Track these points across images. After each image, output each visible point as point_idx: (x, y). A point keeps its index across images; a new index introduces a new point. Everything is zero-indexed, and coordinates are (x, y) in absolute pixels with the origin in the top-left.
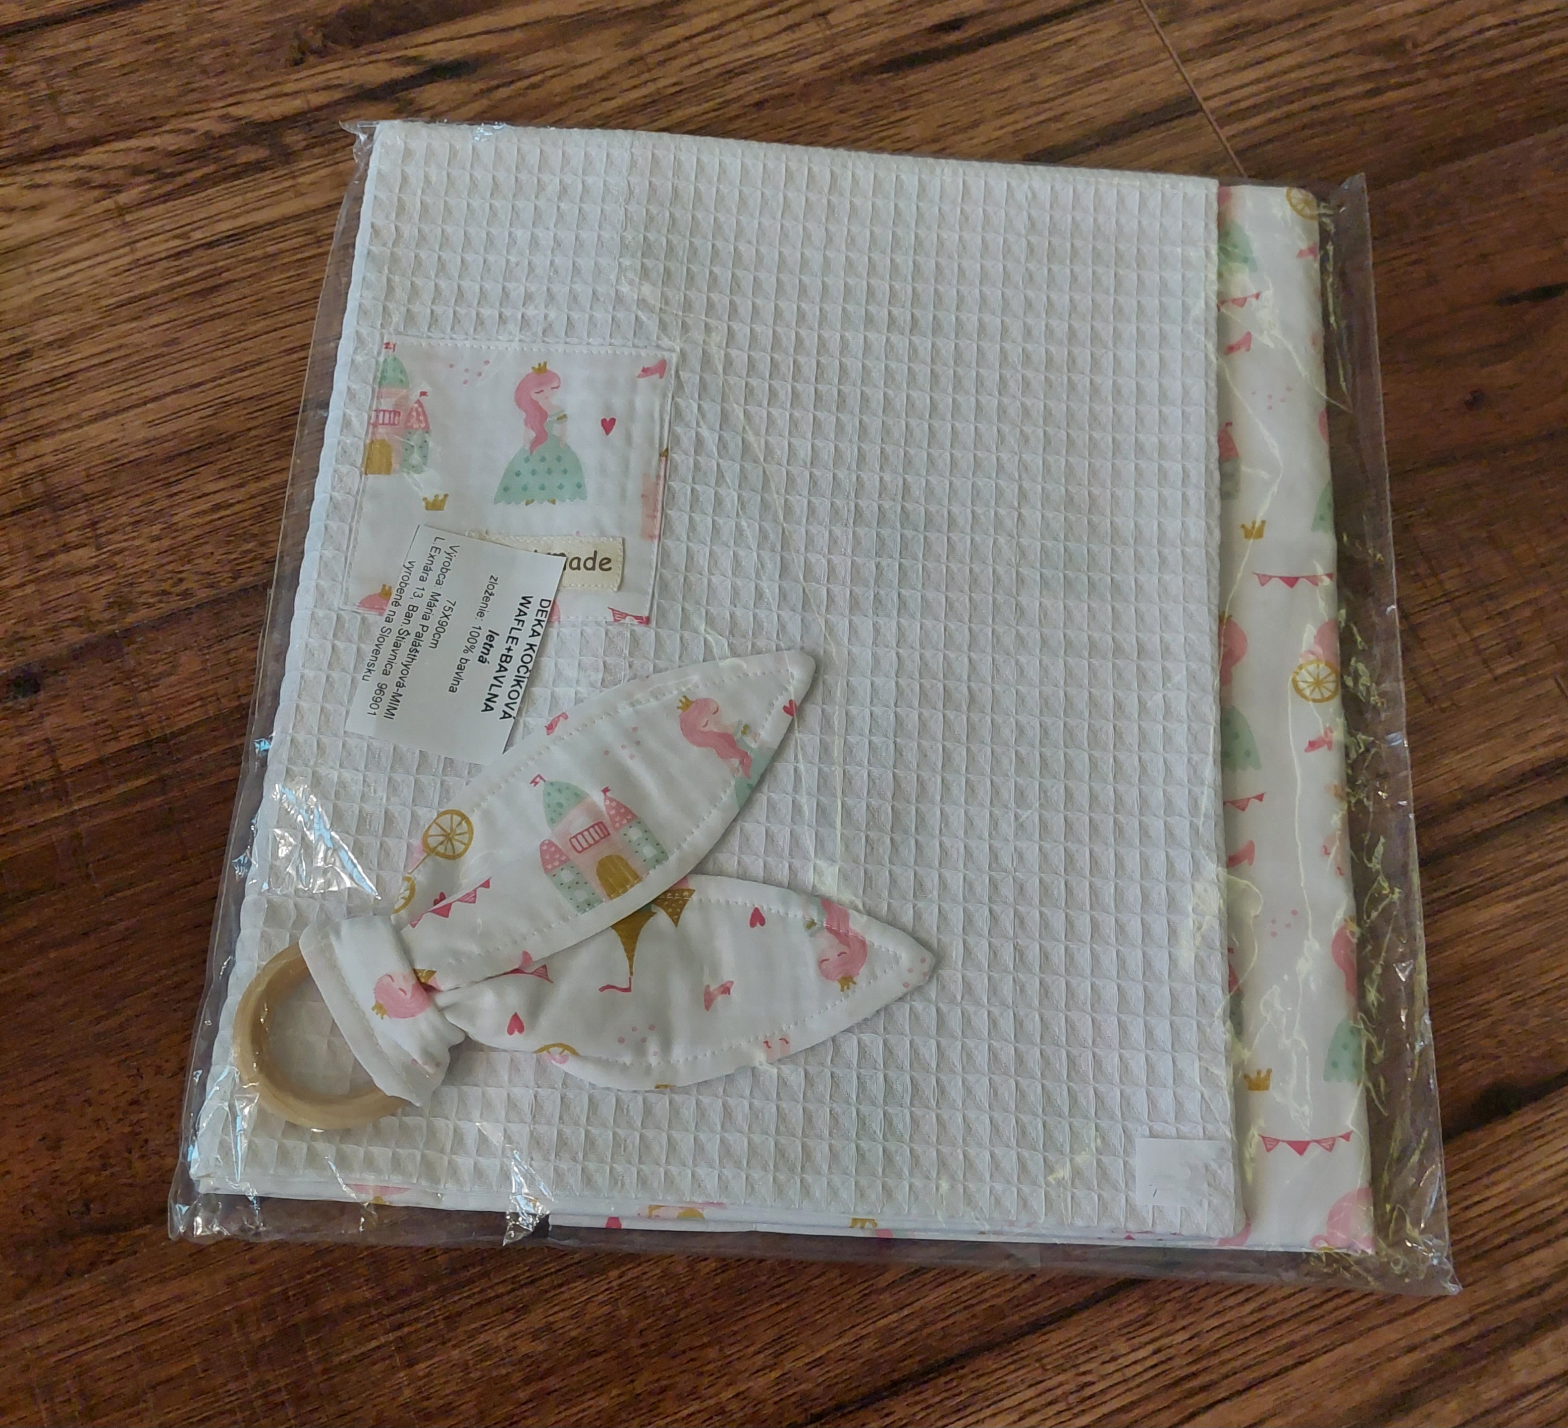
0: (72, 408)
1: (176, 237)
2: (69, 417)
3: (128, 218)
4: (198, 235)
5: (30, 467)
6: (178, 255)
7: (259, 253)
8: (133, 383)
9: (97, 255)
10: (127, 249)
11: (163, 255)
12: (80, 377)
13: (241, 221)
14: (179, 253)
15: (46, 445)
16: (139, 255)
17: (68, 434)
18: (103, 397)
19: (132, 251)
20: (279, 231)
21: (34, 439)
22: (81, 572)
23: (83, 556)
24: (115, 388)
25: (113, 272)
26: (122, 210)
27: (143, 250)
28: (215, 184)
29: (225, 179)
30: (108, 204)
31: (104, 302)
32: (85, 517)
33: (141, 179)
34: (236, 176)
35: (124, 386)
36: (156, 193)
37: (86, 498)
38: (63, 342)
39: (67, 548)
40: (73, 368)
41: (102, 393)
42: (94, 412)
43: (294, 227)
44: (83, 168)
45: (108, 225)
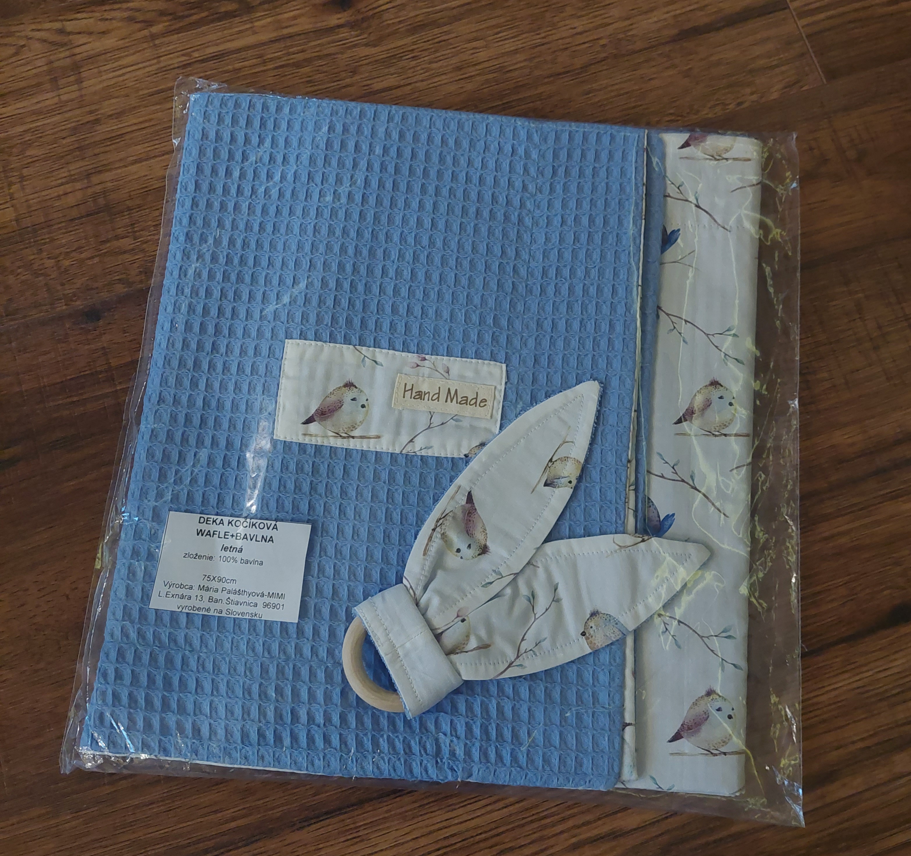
0: (122, 155)
1: (183, 55)
2: (121, 160)
3: (157, 42)
4: (196, 54)
5: (98, 188)
6: (185, 66)
7: (230, 67)
8: (157, 142)
9: (138, 63)
10: (155, 61)
11: (176, 65)
12: (127, 137)
13: (221, 48)
14: (185, 65)
15: (107, 176)
16: (162, 65)
17: (119, 171)
18: (140, 149)
19: (159, 62)
20: (243, 54)
21: (100, 172)
22: (125, 252)
23: (126, 243)
24: (146, 145)
25: (147, 75)
26: (153, 37)
27: (165, 62)
28: (208, 24)
29: (212, 21)
30: (146, 32)
31: (141, 93)
32: (127, 220)
33: (165, 18)
34: (219, 19)
35: (152, 143)
36: (173, 27)
37: (129, 209)
38: (119, 115)
39: (117, 238)
40: (124, 131)
41: (139, 147)
42: (134, 158)
43: (250, 53)
44: (132, 10)
45: (145, 45)
